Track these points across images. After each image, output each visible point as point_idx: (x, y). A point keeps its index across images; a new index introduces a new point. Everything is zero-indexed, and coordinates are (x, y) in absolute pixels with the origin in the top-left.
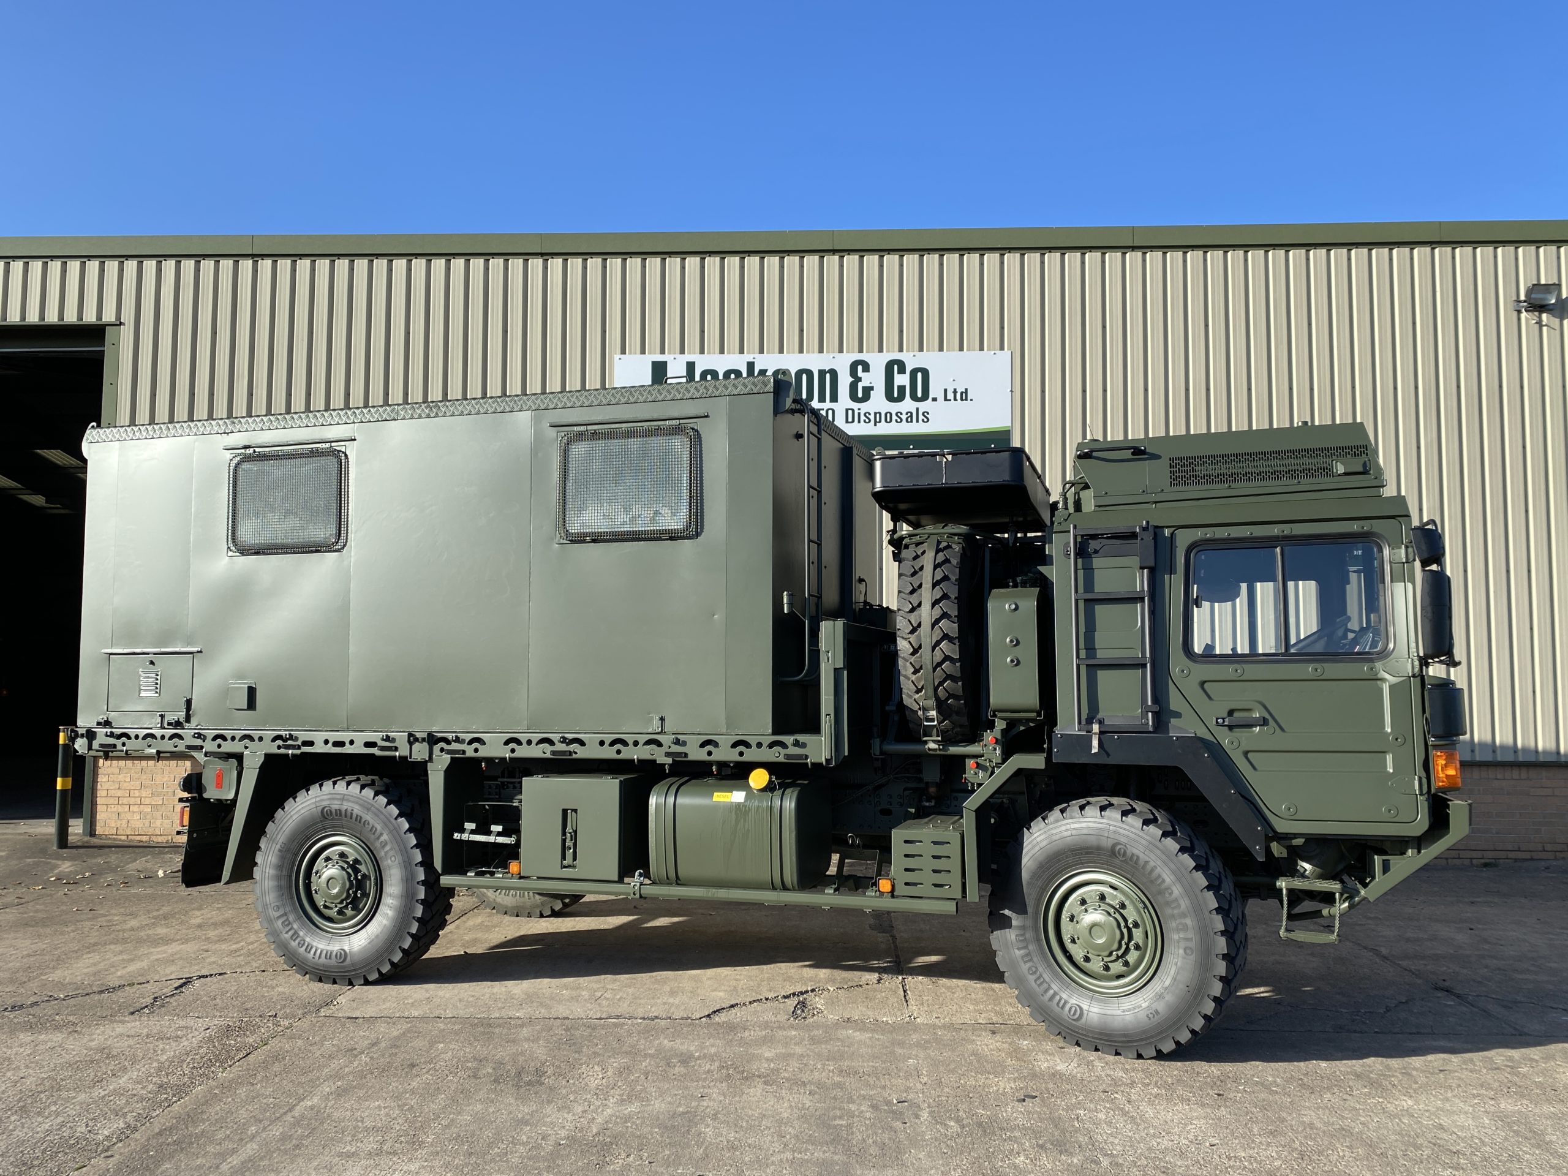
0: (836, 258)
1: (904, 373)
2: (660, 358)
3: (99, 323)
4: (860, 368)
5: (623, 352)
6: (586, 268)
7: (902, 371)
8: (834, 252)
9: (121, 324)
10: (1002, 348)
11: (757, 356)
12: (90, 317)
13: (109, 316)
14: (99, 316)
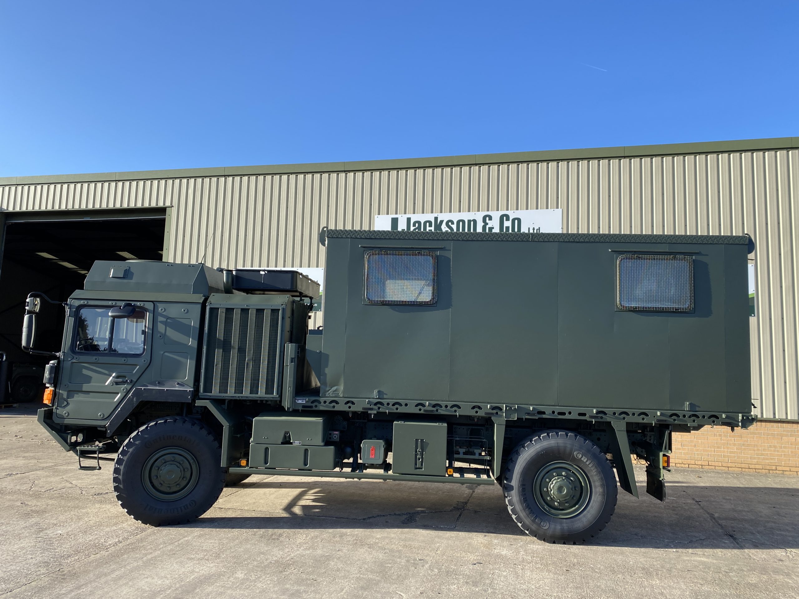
0: (477, 167)
1: (509, 220)
2: (395, 216)
3: (164, 206)
4: (487, 218)
5: (379, 214)
6: (364, 176)
7: (508, 219)
8: (476, 164)
9: (172, 206)
10: (557, 208)
11: (439, 214)
12: (161, 204)
13: (168, 204)
14: (164, 204)
